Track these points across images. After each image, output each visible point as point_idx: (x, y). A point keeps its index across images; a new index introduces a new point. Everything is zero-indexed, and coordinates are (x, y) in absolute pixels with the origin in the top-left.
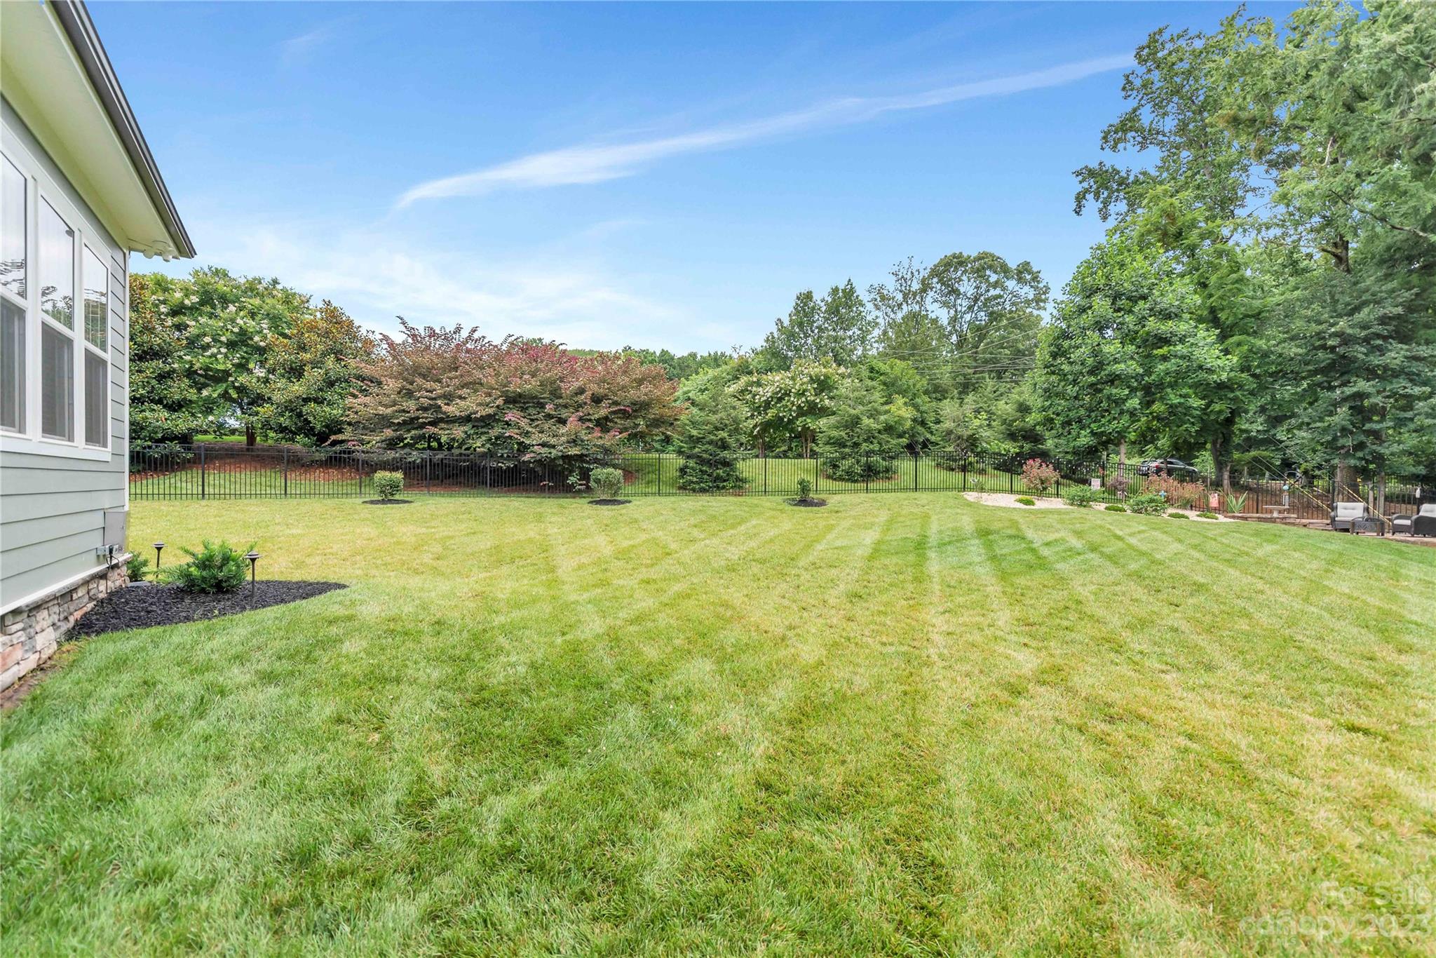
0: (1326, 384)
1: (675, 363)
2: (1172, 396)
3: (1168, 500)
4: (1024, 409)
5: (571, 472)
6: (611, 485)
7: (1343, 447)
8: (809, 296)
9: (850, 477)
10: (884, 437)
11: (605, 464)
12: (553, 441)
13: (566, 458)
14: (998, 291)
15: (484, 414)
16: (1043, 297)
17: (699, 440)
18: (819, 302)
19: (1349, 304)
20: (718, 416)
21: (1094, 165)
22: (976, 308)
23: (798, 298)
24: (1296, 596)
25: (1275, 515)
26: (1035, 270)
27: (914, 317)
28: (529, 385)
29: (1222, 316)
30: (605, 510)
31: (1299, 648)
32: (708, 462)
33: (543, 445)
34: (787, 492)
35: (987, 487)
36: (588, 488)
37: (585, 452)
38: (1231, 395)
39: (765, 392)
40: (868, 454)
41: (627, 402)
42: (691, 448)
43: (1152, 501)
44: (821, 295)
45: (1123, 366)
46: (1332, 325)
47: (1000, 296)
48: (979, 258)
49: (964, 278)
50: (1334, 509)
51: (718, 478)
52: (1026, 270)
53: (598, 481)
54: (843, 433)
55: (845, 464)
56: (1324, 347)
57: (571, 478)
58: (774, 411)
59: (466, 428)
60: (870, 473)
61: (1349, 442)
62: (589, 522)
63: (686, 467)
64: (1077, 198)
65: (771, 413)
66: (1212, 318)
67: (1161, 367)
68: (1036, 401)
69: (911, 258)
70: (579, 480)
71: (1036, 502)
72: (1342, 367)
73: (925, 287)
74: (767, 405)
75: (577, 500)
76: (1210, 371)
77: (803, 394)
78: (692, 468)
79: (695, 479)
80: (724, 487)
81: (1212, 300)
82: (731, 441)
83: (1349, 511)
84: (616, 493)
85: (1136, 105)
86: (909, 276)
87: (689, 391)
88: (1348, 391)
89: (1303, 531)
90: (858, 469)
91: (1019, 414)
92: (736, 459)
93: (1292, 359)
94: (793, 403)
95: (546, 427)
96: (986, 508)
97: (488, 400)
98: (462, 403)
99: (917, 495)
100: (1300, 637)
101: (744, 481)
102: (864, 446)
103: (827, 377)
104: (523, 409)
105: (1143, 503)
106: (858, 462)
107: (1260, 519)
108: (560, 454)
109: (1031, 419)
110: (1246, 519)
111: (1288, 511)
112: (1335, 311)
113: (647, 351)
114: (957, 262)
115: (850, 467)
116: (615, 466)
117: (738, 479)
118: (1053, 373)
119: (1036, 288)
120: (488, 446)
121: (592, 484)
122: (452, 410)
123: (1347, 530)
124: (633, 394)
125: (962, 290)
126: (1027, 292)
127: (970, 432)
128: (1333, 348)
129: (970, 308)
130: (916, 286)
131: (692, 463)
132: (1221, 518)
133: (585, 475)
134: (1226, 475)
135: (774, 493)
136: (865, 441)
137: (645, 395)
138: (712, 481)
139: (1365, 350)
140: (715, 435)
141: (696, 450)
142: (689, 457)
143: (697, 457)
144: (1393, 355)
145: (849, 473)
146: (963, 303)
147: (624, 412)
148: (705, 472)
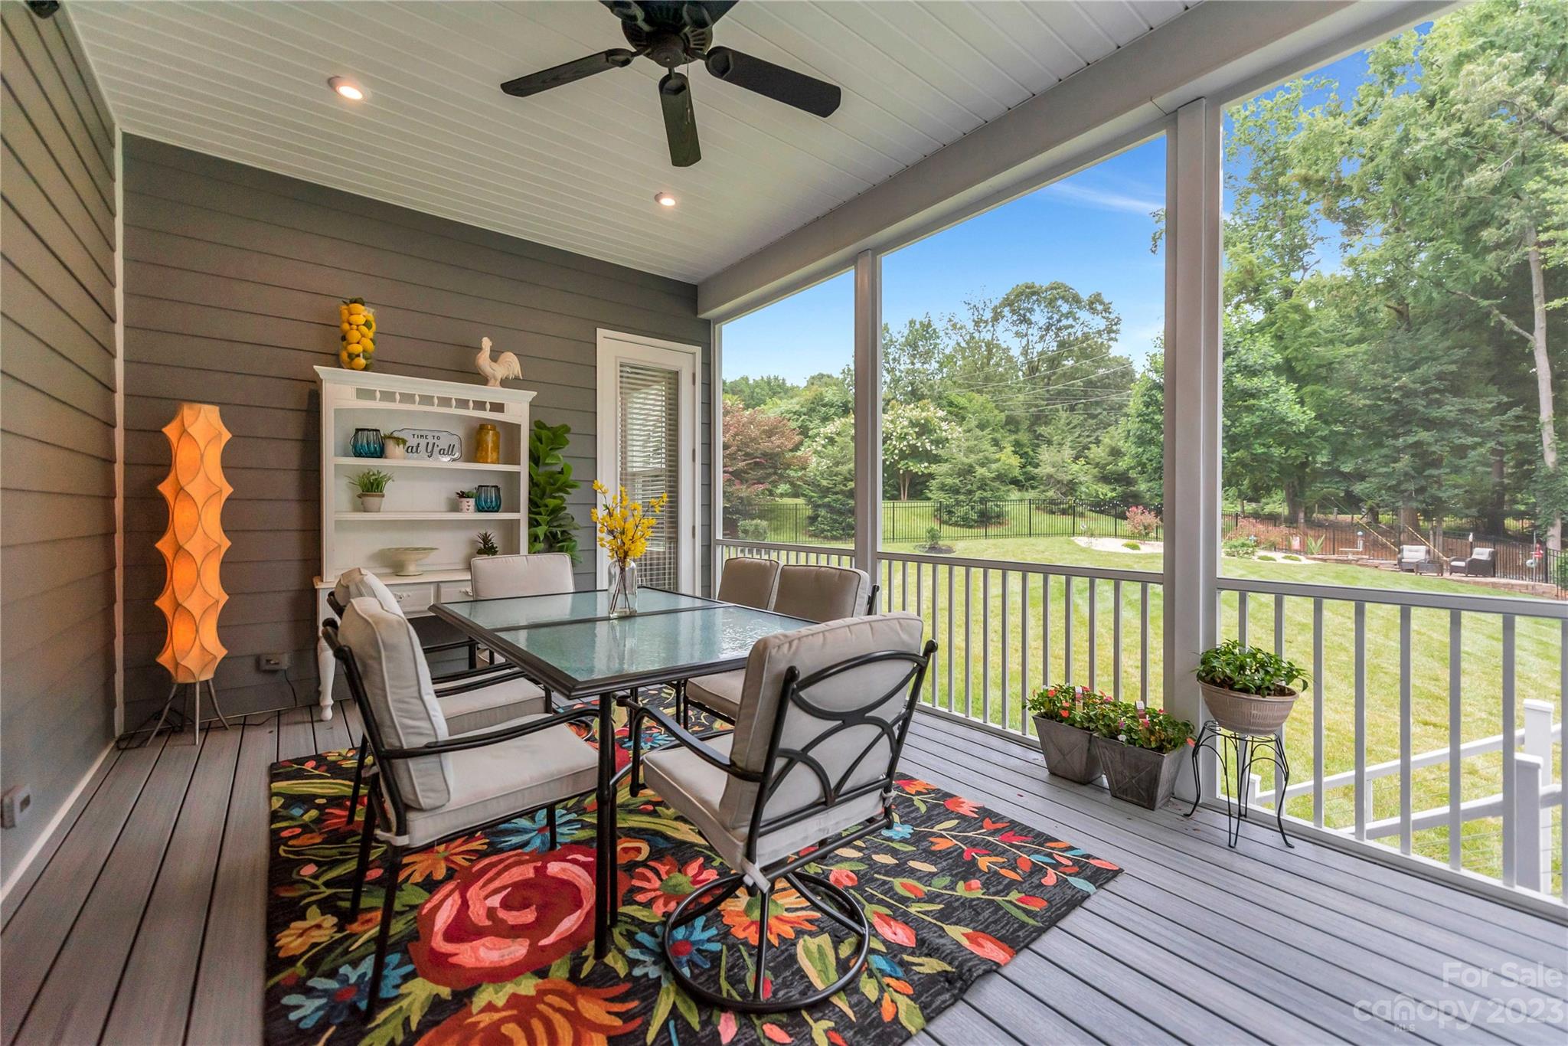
0: (1390, 433)
2: (1257, 446)
3: (1258, 544)
4: (1116, 453)
6: (758, 535)
7: (1406, 491)
9: (966, 523)
10: (997, 484)
14: (1070, 321)
16: (1114, 328)
17: (829, 490)
18: (895, 334)
19: (1410, 360)
22: (1048, 338)
24: (1378, 632)
25: (1350, 557)
26: (1106, 301)
29: (1298, 366)
31: (1386, 673)
32: (840, 513)
34: (918, 539)
35: (1097, 532)
38: (1307, 442)
40: (983, 501)
41: (758, 453)
42: (822, 498)
43: (1243, 545)
46: (1396, 380)
47: (1072, 327)
48: (1051, 289)
49: (1035, 307)
50: (1400, 551)
51: (848, 526)
52: (1098, 301)
54: (957, 481)
55: (961, 511)
56: (1388, 399)
60: (986, 519)
61: (1411, 486)
63: (819, 516)
64: (1154, 238)
66: (1288, 370)
67: (1247, 419)
68: (1129, 448)
71: (1142, 547)
72: (1403, 418)
73: (997, 316)
76: (1291, 424)
77: (904, 438)
78: (825, 517)
79: (829, 527)
81: (1288, 352)
83: (1414, 553)
86: (981, 305)
88: (1411, 440)
89: (1376, 572)
90: (973, 516)
91: (1111, 458)
93: (1360, 409)
94: (895, 446)
96: (1099, 553)
99: (1033, 540)
100: (1385, 665)
102: (978, 494)
103: (926, 420)
105: (1236, 547)
106: (973, 508)
107: (1337, 561)
109: (1123, 464)
110: (1325, 560)
111: (1361, 553)
112: (1399, 366)
114: (1030, 292)
115: (966, 513)
118: (1147, 421)
119: (1107, 319)
121: (740, 534)
123: (1412, 571)
124: (765, 446)
125: (1033, 319)
126: (1098, 323)
127: (1070, 477)
128: (1396, 401)
129: (1042, 337)
130: (988, 315)
132: (1304, 560)
134: (1302, 515)
135: (900, 540)
136: (979, 488)
137: (778, 447)
138: (843, 529)
139: (1425, 403)
140: (845, 485)
141: (827, 500)
142: (819, 506)
143: (828, 506)
144: (1449, 408)
145: (964, 519)
146: (1034, 333)
147: (756, 463)
148: (835, 521)
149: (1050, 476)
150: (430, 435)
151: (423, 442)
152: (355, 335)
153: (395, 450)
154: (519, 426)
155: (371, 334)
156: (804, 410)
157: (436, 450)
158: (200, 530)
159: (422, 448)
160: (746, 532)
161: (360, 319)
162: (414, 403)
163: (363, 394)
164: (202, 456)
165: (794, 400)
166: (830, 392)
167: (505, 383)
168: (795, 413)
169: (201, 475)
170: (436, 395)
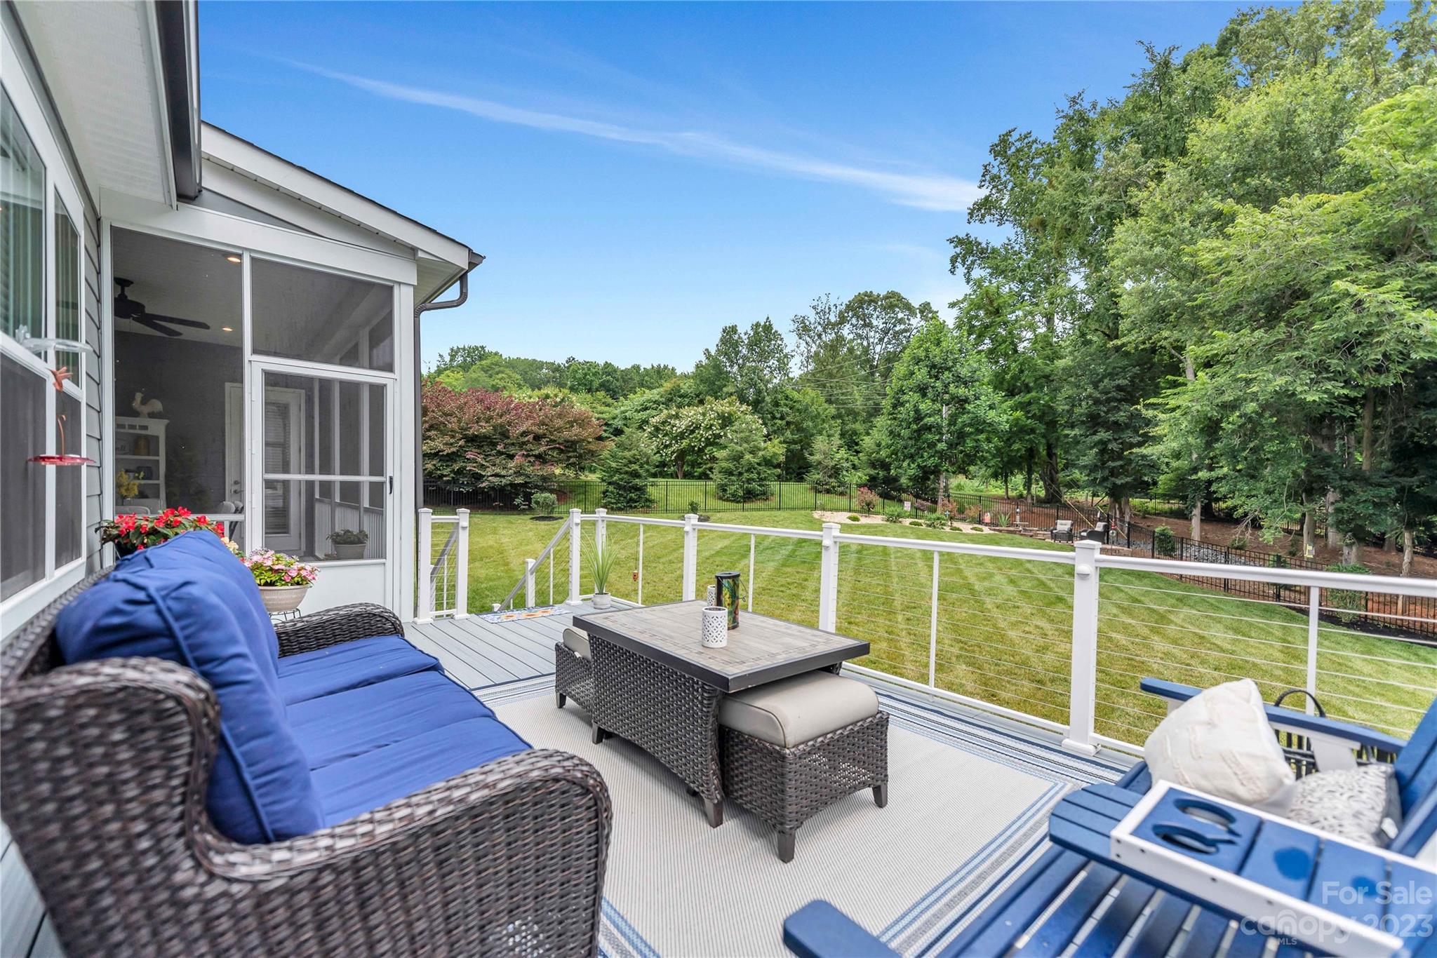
1: (618, 375)
3: (951, 518)
4: (878, 443)
5: (517, 495)
6: (547, 506)
8: (734, 329)
9: (734, 499)
10: (762, 468)
11: (543, 489)
12: (503, 473)
13: (512, 485)
15: (449, 451)
17: (618, 471)
18: (742, 335)
21: (962, 235)
22: (886, 340)
23: (724, 331)
26: (934, 309)
27: (833, 348)
28: (485, 429)
30: (543, 525)
32: (624, 488)
33: (496, 475)
34: (684, 510)
35: (829, 507)
36: (530, 508)
37: (528, 480)
38: (1027, 437)
39: (681, 425)
40: (749, 481)
41: (562, 441)
42: (611, 477)
43: (938, 518)
44: (744, 329)
45: (932, 419)
48: (886, 298)
49: (874, 313)
50: (1056, 525)
51: (631, 500)
52: (927, 309)
53: (537, 503)
54: (731, 465)
55: (732, 489)
57: (517, 500)
58: (687, 441)
60: (750, 496)
62: (531, 534)
63: (607, 491)
64: (951, 260)
65: (685, 443)
69: (828, 295)
70: (523, 501)
71: (860, 518)
73: (842, 320)
74: (682, 436)
75: (522, 517)
77: (710, 428)
78: (612, 492)
79: (613, 501)
80: (635, 507)
82: (642, 472)
83: (1063, 526)
84: (552, 512)
85: (988, 194)
86: (827, 310)
87: (627, 411)
90: (741, 493)
92: (646, 485)
94: (702, 435)
95: (498, 461)
97: (452, 441)
101: (651, 501)
102: (746, 475)
104: (479, 447)
105: (932, 520)
106: (741, 487)
108: (508, 482)
114: (869, 299)
115: (736, 491)
116: (552, 491)
117: (647, 500)
120: (452, 475)
121: (533, 505)
124: (566, 434)
125: (873, 324)
127: (834, 463)
129: (881, 340)
130: (833, 319)
131: (611, 488)
132: (987, 530)
133: (528, 498)
135: (673, 511)
136: (747, 471)
139: (1105, 409)
140: (629, 467)
141: (615, 479)
142: (610, 483)
143: (616, 483)
144: (1122, 414)
145: (733, 495)
146: (874, 336)
148: (621, 495)
149: (820, 463)
154: (157, 437)
165: (655, 391)
168: (655, 402)
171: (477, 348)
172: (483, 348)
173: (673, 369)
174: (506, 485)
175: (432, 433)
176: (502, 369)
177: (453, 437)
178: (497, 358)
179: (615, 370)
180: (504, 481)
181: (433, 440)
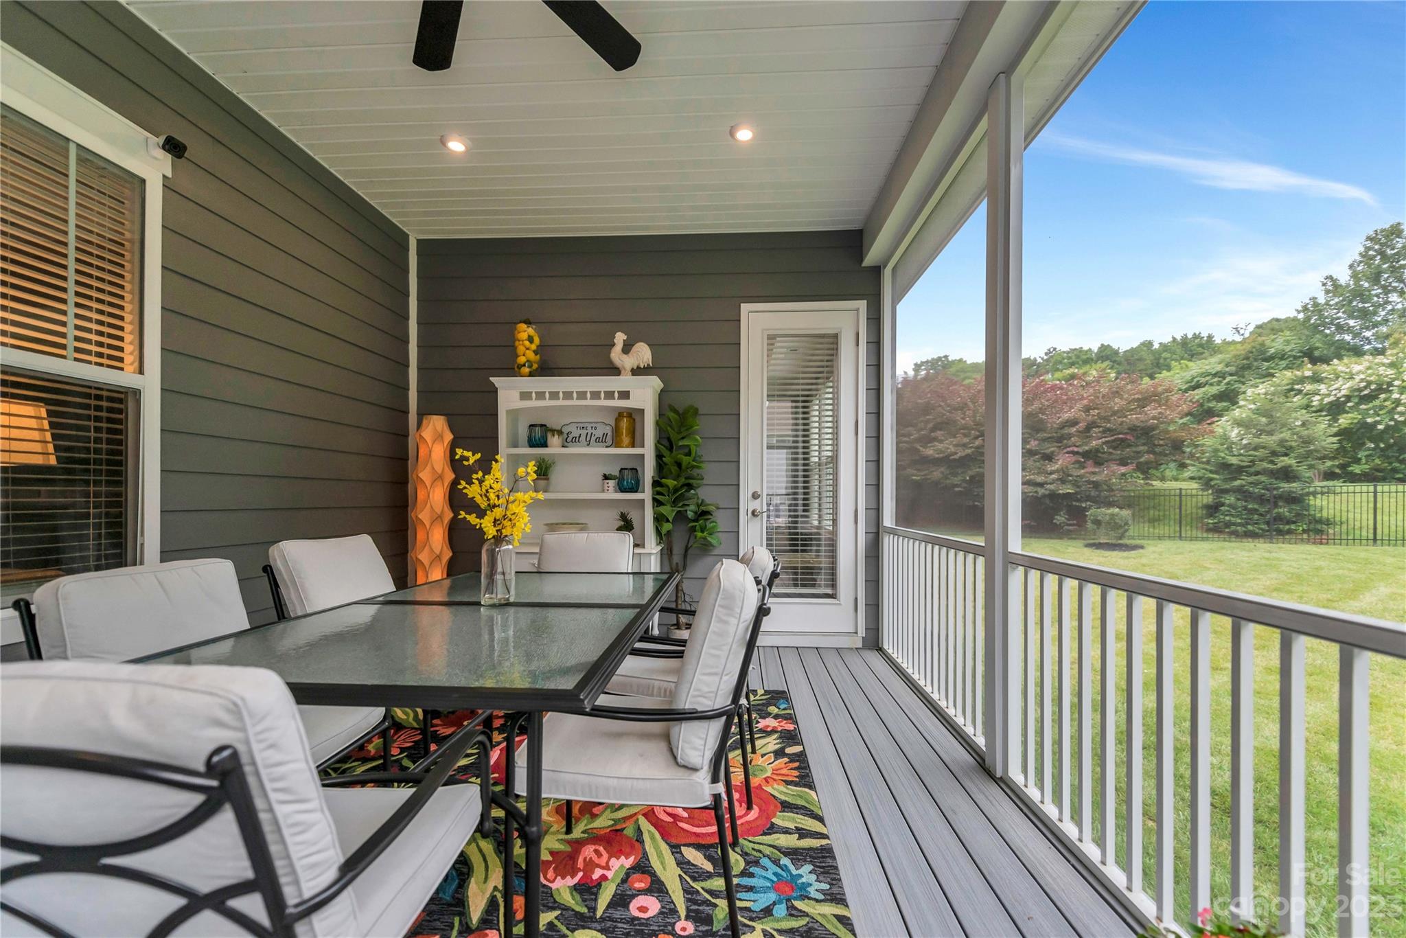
5: (1058, 511)
6: (1116, 527)
11: (1107, 503)
13: (1053, 496)
15: (963, 454)
17: (1241, 470)
20: (1276, 437)
30: (1109, 556)
32: (1261, 499)
36: (1084, 531)
37: (1076, 489)
41: (1123, 428)
42: (1229, 480)
51: (1279, 518)
57: (1058, 518)
59: (942, 469)
63: (1220, 504)
70: (1068, 520)
75: (1068, 542)
78: (1230, 506)
79: (1236, 520)
80: (1289, 532)
82: (1302, 469)
84: (1124, 537)
92: (1311, 494)
97: (966, 440)
98: (940, 446)
101: (1326, 523)
108: (1047, 492)
113: (1080, 350)
116: (1120, 506)
117: (1314, 520)
121: (1088, 526)
122: (929, 452)
124: (1133, 418)
131: (1229, 499)
133: (1078, 514)
137: (1154, 418)
138: (1268, 523)
140: (1272, 462)
141: (1238, 483)
142: (1226, 491)
143: (1240, 490)
147: (1122, 440)
148: (1253, 511)
150: (589, 426)
151: (584, 432)
152: (521, 349)
153: (554, 440)
154: (643, 413)
155: (534, 347)
156: (1232, 369)
157: (593, 438)
158: (428, 505)
159: (583, 438)
160: (1097, 523)
161: (524, 336)
162: (559, 399)
163: (525, 396)
164: (430, 452)
165: (1220, 359)
166: (1280, 340)
167: (637, 371)
168: (1215, 375)
169: (429, 465)
170: (588, 390)
171: (940, 359)
172: (946, 357)
173: (1210, 337)
174: (1044, 496)
175: (939, 433)
176: (968, 374)
177: (965, 435)
178: (961, 366)
179: (1116, 352)
180: (1041, 491)
181: (941, 442)
